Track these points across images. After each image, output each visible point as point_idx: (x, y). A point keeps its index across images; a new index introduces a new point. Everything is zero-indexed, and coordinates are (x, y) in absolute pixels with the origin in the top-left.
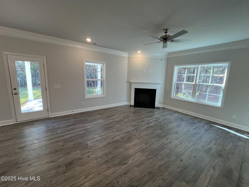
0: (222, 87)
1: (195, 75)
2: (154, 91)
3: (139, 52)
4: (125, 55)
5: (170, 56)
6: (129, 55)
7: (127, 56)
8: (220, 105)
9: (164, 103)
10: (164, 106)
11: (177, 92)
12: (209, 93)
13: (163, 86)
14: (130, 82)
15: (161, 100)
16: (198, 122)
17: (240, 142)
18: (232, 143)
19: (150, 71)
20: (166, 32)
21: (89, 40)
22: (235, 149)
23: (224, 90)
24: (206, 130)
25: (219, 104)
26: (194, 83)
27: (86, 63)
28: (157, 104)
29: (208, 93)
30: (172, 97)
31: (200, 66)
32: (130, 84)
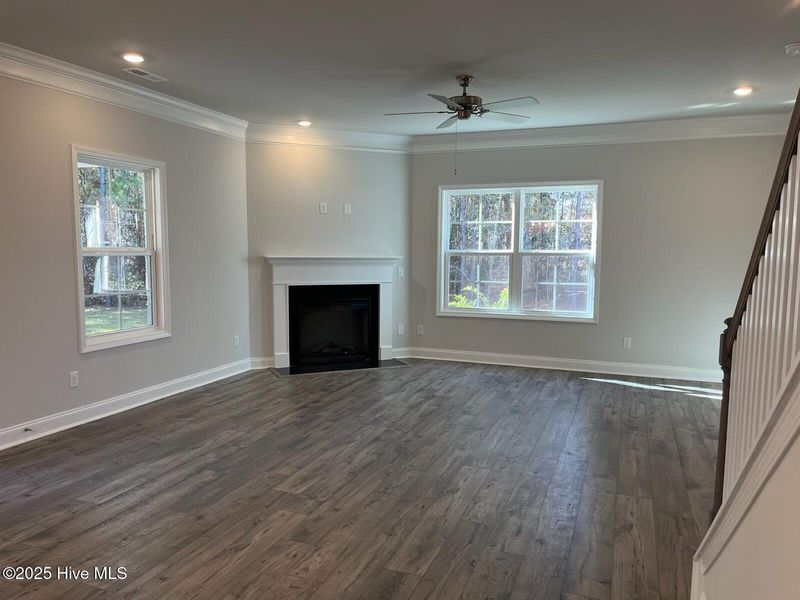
0: (591, 259)
1: (513, 222)
2: (372, 291)
3: (305, 124)
4: (235, 129)
5: (419, 150)
6: (248, 130)
7: (241, 135)
8: (591, 316)
9: (412, 338)
10: (414, 353)
11: (455, 289)
12: (558, 281)
13: (401, 270)
14: (266, 260)
15: (402, 330)
16: (548, 380)
17: (656, 400)
18: (642, 405)
19: (348, 209)
20: (465, 85)
21: (134, 59)
22: (652, 413)
23: (595, 267)
24: (579, 393)
25: (588, 313)
26: (512, 250)
27: (80, 165)
28: (387, 349)
29: (555, 283)
30: (442, 309)
31: (524, 191)
32: (264, 267)
